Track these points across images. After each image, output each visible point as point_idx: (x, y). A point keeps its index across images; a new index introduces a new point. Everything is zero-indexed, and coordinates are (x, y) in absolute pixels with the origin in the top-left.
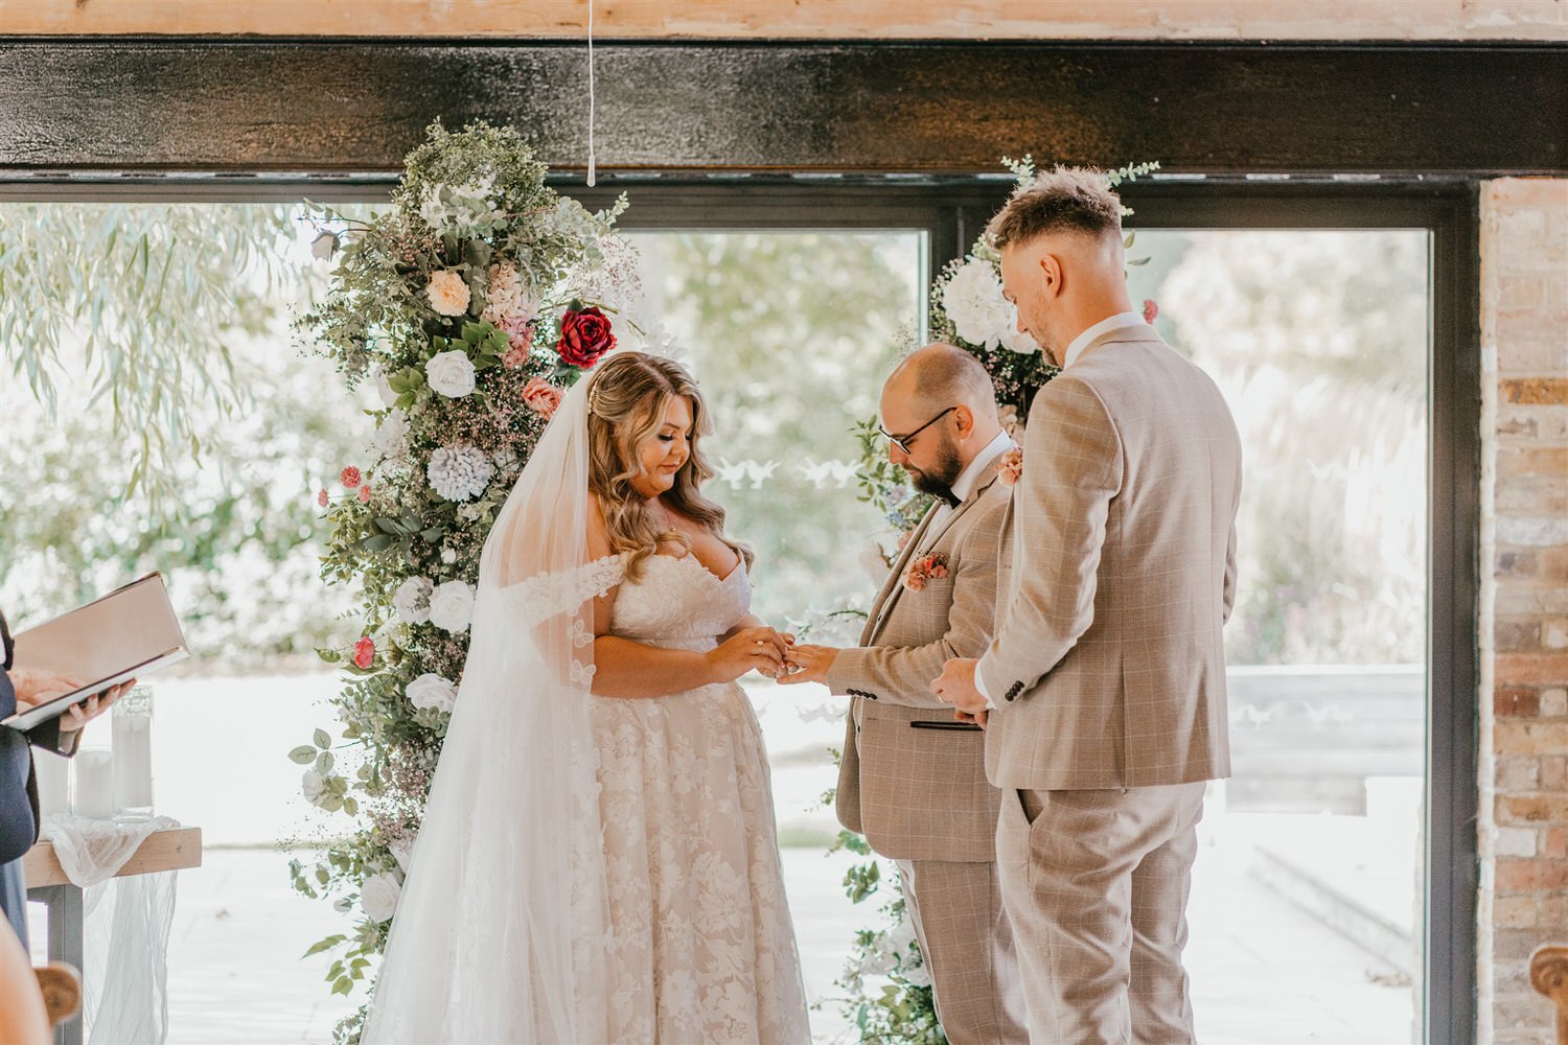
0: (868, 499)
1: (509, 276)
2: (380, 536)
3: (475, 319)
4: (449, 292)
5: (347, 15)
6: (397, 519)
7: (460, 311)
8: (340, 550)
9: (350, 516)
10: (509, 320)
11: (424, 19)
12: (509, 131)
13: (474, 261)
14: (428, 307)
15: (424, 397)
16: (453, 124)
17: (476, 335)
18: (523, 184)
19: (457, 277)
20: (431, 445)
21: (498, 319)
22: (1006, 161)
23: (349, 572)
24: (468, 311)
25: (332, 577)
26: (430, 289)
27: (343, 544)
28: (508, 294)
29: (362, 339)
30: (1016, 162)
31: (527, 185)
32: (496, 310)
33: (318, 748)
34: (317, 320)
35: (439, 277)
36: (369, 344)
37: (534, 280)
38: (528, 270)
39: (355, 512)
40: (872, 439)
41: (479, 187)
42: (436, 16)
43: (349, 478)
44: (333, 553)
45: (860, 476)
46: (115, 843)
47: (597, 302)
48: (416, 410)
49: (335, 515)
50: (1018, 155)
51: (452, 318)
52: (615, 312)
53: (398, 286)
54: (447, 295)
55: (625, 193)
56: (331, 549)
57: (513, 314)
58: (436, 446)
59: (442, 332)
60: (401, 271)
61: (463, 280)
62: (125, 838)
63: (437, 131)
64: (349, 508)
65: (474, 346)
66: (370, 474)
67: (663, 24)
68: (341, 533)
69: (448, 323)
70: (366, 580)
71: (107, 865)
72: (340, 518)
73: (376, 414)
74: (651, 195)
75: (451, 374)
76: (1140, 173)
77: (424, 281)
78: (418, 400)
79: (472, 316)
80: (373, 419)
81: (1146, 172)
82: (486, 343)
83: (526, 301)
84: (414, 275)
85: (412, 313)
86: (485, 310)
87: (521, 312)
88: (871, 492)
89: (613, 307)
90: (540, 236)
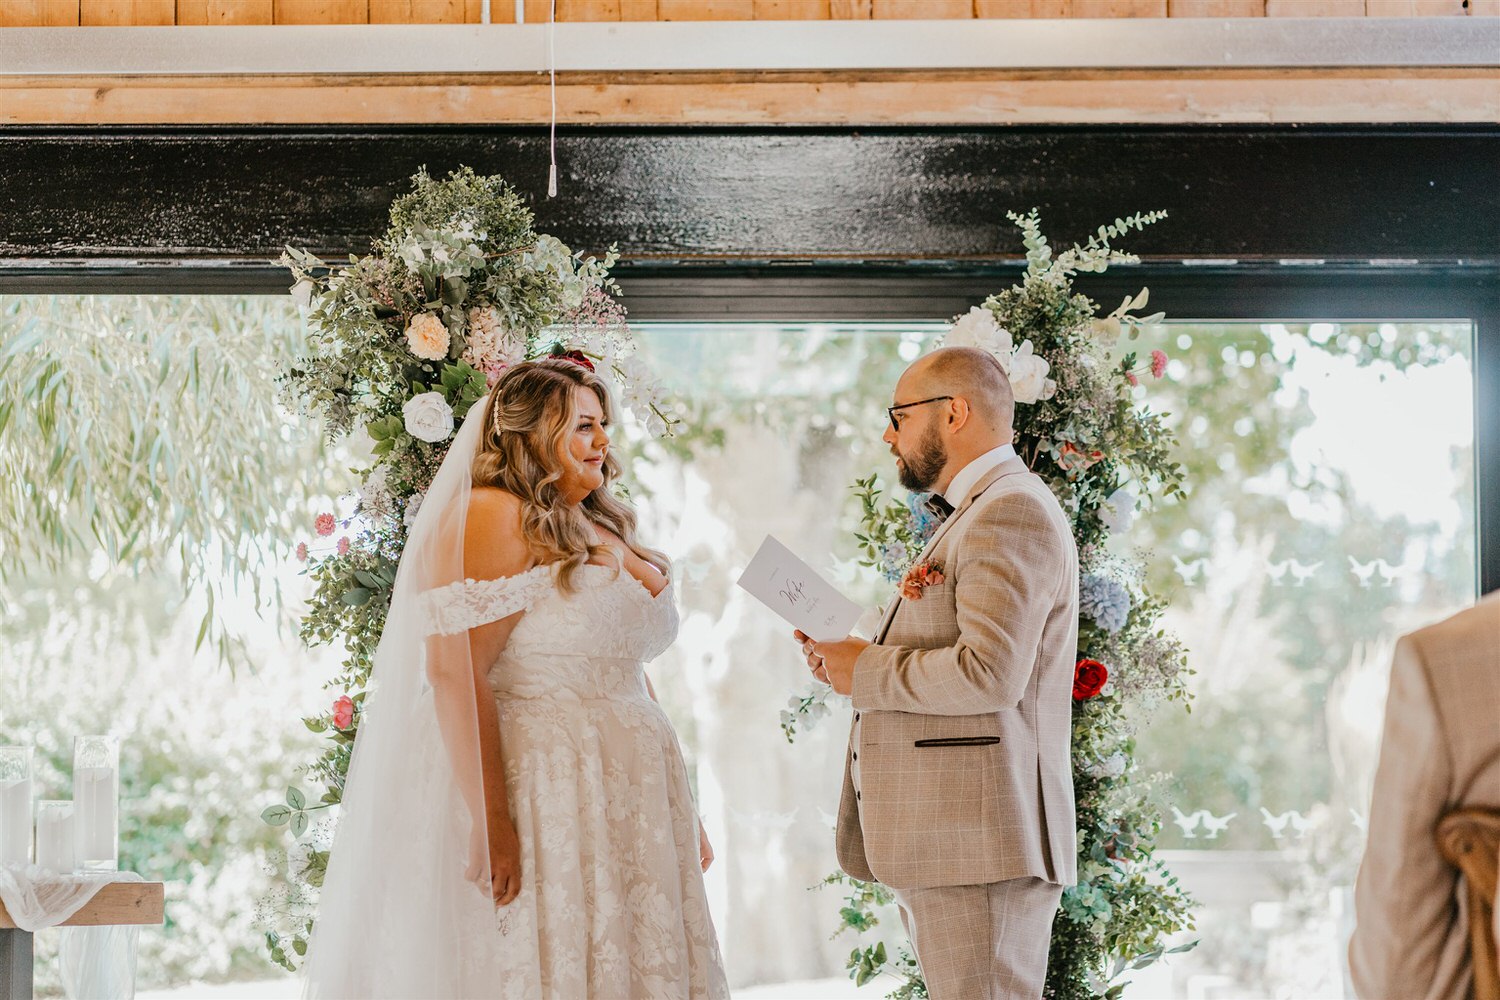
0: (871, 564)
1: (490, 317)
2: (359, 590)
3: (453, 362)
4: (428, 335)
5: (364, 104)
6: (374, 570)
7: (439, 355)
8: (319, 606)
9: (331, 571)
10: (490, 364)
11: (442, 108)
12: (496, 179)
13: (450, 300)
14: (407, 354)
15: (403, 444)
16: (438, 174)
17: (456, 381)
18: (507, 229)
19: (436, 320)
20: (409, 492)
21: (478, 363)
22: (1011, 215)
23: (331, 633)
24: (448, 356)
25: (316, 638)
26: (409, 333)
27: (323, 601)
28: (488, 337)
29: (349, 394)
30: (1022, 216)
31: (511, 230)
32: (477, 352)
33: (292, 809)
34: (302, 374)
35: (419, 320)
36: (355, 399)
37: (512, 320)
38: (507, 308)
39: (337, 569)
40: (873, 498)
41: (461, 230)
42: (454, 106)
43: (323, 524)
44: (314, 612)
45: (860, 537)
46: (66, 889)
47: (582, 350)
48: (393, 456)
49: (315, 572)
50: (1024, 211)
51: (434, 364)
52: (601, 359)
53: (379, 331)
54: (426, 338)
55: (616, 244)
56: (312, 608)
57: (494, 357)
58: (411, 492)
59: (421, 376)
60: (381, 314)
61: (442, 323)
62: (79, 886)
63: (421, 178)
64: (331, 564)
65: (455, 393)
66: (346, 524)
67: (682, 112)
68: (322, 591)
69: (428, 368)
70: (348, 639)
71: (57, 910)
72: (322, 575)
73: (363, 473)
74: (671, 286)
75: (426, 416)
76: (1147, 222)
77: (402, 326)
78: (396, 446)
79: (451, 360)
80: (360, 477)
81: (1154, 221)
82: (466, 389)
83: (506, 344)
84: (393, 317)
85: (392, 358)
86: (465, 353)
87: (502, 357)
88: (872, 554)
89: (600, 354)
90: (519, 275)
